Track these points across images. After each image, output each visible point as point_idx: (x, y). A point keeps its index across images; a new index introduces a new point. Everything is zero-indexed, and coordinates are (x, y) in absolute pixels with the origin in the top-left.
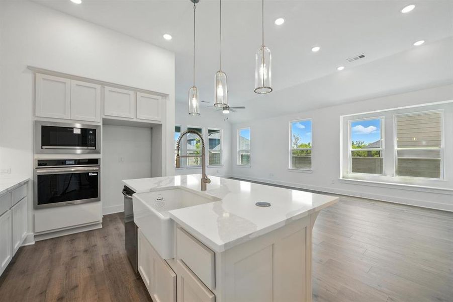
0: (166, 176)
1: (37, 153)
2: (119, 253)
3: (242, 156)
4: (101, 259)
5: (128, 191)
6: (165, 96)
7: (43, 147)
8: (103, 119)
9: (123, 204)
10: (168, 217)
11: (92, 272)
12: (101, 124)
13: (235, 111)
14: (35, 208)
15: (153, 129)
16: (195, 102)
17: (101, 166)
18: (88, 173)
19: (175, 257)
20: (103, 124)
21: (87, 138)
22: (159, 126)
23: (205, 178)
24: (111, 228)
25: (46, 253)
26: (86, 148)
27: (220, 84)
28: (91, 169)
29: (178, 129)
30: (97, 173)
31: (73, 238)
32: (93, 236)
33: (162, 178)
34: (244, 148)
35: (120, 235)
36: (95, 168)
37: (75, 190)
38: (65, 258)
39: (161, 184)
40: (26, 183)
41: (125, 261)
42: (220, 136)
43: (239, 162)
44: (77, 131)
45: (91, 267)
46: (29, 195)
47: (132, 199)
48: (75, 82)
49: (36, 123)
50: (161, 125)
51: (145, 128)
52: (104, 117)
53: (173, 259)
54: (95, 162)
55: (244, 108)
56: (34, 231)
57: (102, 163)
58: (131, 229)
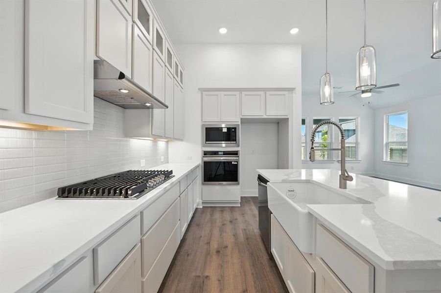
0: (292, 168)
1: (203, 146)
2: (253, 231)
3: (392, 150)
4: (241, 232)
5: (262, 179)
6: (291, 90)
7: (207, 142)
8: (241, 119)
9: (258, 190)
10: (306, 211)
11: (236, 240)
12: (240, 123)
13: (379, 92)
14: (203, 184)
15: (280, 124)
16: (327, 91)
17: (240, 157)
18: (232, 162)
19: (313, 253)
20: (241, 123)
21: (231, 135)
22: (286, 120)
23: (344, 175)
24: (246, 208)
25: (208, 216)
26: (230, 142)
27: (365, 61)
28: (232, 158)
29: (303, 122)
30: (237, 162)
31: (223, 209)
32: (235, 211)
33: (290, 171)
34: (395, 140)
35: (254, 216)
36: (235, 158)
37: (221, 174)
38: (218, 223)
39: (291, 176)
40: (198, 166)
41: (259, 240)
42: (356, 126)
43: (386, 157)
44: (225, 130)
45: (235, 235)
46: (200, 174)
47: (266, 187)
48: (223, 93)
49: (203, 125)
50: (288, 119)
51: (274, 123)
52: (242, 117)
53: (311, 254)
54: (235, 153)
55: (397, 85)
56: (202, 199)
57: (240, 154)
58: (265, 213)
